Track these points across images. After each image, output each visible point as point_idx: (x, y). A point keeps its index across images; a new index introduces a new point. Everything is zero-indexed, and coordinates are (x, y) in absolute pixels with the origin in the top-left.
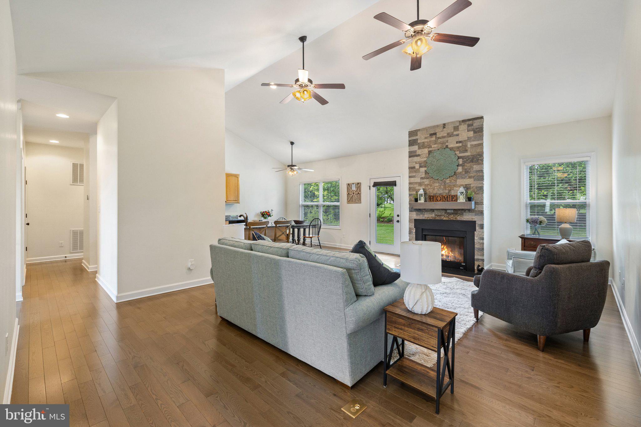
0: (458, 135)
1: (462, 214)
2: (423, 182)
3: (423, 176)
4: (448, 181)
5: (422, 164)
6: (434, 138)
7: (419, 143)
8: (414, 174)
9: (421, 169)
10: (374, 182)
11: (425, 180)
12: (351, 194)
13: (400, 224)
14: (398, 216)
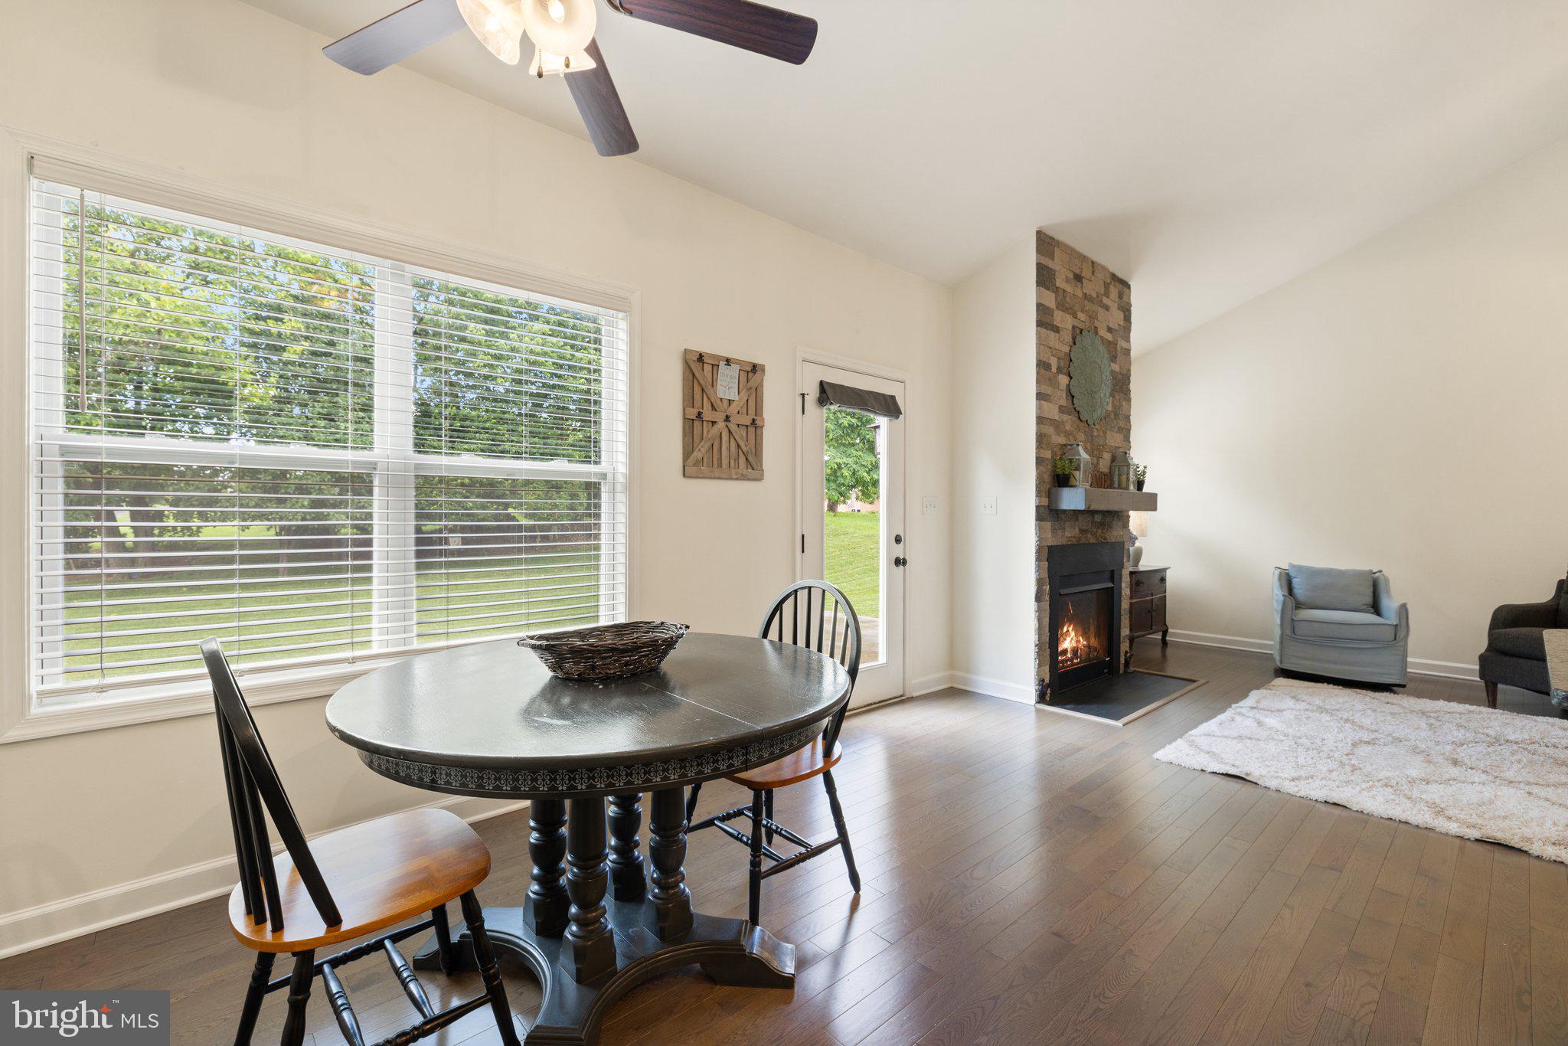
0: (1107, 308)
2: (1063, 423)
3: (1063, 402)
4: (1095, 433)
5: (1062, 363)
6: (1079, 293)
7: (1057, 288)
8: (1048, 390)
9: (1061, 376)
10: (821, 383)
11: (1065, 417)
12: (714, 423)
13: (905, 570)
14: (898, 540)
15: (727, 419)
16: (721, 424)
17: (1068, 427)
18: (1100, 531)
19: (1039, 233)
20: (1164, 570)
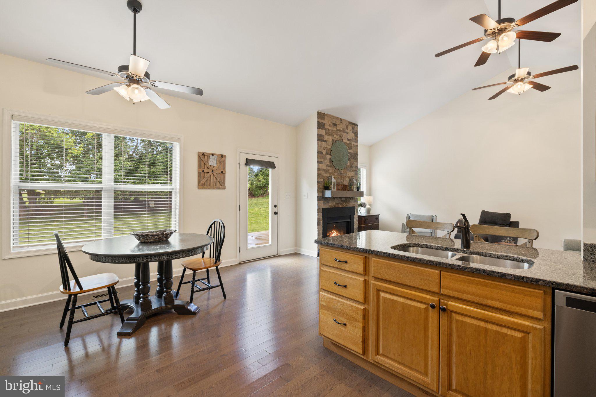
0: (347, 133)
1: (349, 202)
2: (328, 170)
3: (328, 163)
4: (342, 172)
5: (328, 152)
6: (335, 129)
7: (326, 128)
8: (322, 160)
9: (327, 155)
10: (247, 159)
11: (329, 168)
12: (208, 173)
13: (278, 216)
14: (275, 206)
15: (213, 171)
16: (211, 173)
17: (330, 171)
18: (345, 203)
19: (318, 112)
20: (378, 215)
